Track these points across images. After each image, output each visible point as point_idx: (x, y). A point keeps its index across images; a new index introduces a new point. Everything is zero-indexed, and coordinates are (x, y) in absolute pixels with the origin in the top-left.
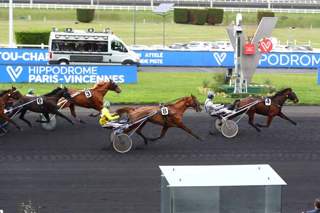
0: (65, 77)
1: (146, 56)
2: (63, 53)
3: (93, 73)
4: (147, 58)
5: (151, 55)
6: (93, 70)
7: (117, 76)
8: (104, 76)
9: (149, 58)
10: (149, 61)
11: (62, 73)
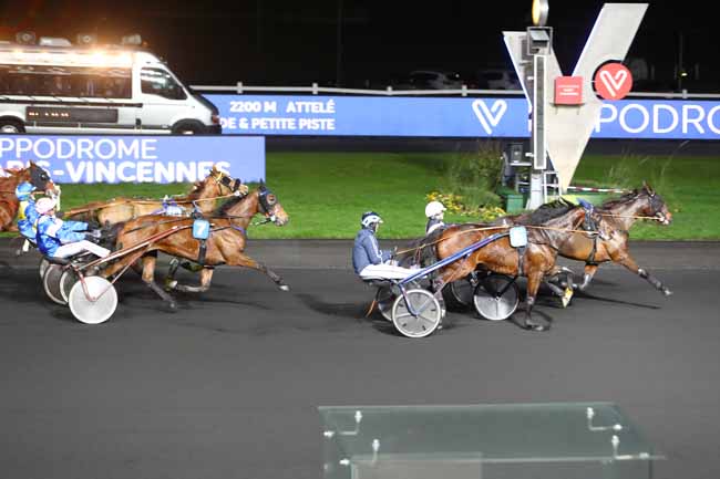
0: (69, 165)
1: (288, 111)
2: (8, 101)
3: (144, 156)
4: (291, 115)
5: (303, 107)
6: (144, 149)
7: (210, 164)
8: (175, 162)
9: (296, 116)
10: (297, 124)
11: (59, 156)
